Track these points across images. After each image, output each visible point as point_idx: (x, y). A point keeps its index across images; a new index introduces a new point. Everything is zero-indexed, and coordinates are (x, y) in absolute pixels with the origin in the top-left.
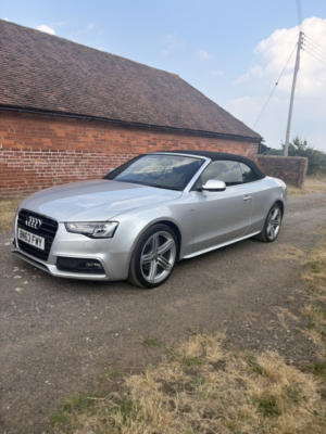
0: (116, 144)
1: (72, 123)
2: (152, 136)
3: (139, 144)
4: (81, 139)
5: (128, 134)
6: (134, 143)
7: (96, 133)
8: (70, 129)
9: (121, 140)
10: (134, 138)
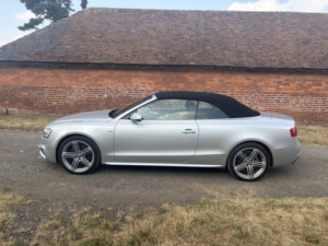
0: (242, 85)
1: (201, 72)
2: (283, 78)
3: (267, 85)
4: (208, 83)
5: (254, 77)
6: (260, 84)
7: (222, 78)
8: (199, 76)
9: (246, 82)
10: (261, 80)
